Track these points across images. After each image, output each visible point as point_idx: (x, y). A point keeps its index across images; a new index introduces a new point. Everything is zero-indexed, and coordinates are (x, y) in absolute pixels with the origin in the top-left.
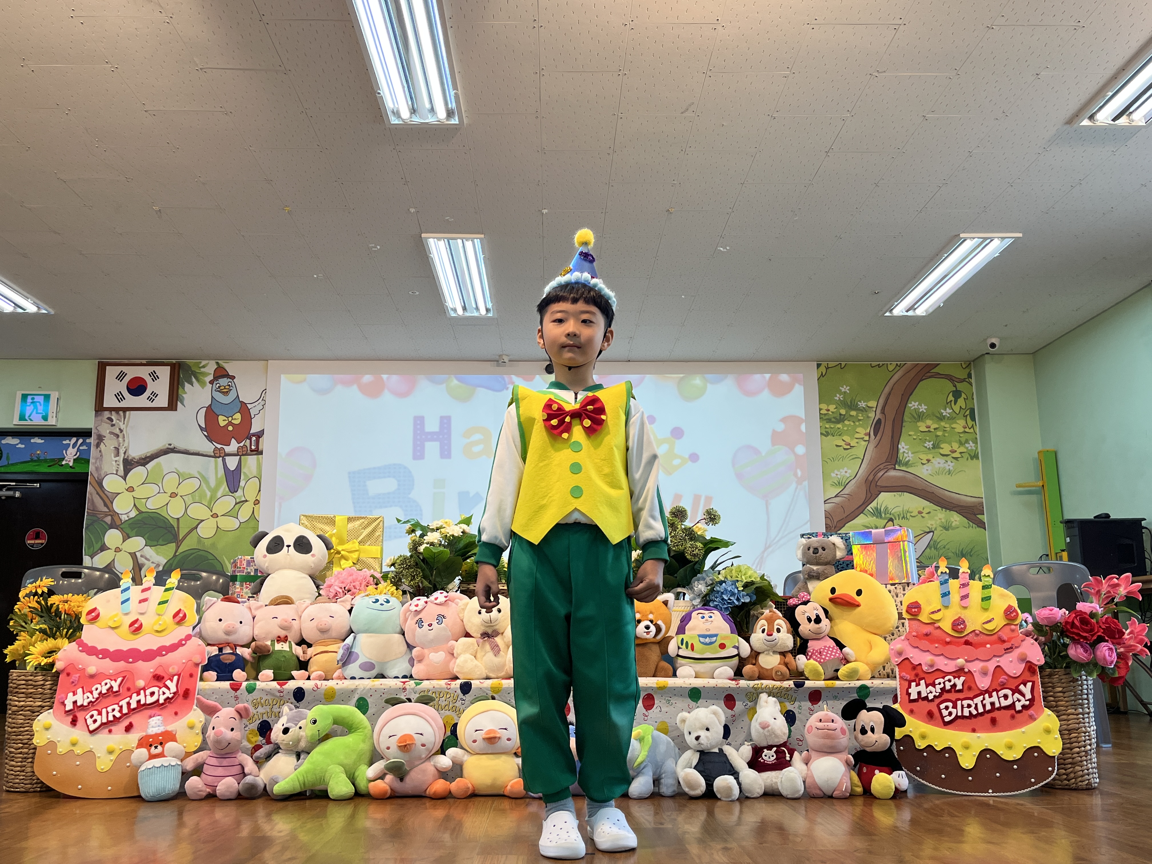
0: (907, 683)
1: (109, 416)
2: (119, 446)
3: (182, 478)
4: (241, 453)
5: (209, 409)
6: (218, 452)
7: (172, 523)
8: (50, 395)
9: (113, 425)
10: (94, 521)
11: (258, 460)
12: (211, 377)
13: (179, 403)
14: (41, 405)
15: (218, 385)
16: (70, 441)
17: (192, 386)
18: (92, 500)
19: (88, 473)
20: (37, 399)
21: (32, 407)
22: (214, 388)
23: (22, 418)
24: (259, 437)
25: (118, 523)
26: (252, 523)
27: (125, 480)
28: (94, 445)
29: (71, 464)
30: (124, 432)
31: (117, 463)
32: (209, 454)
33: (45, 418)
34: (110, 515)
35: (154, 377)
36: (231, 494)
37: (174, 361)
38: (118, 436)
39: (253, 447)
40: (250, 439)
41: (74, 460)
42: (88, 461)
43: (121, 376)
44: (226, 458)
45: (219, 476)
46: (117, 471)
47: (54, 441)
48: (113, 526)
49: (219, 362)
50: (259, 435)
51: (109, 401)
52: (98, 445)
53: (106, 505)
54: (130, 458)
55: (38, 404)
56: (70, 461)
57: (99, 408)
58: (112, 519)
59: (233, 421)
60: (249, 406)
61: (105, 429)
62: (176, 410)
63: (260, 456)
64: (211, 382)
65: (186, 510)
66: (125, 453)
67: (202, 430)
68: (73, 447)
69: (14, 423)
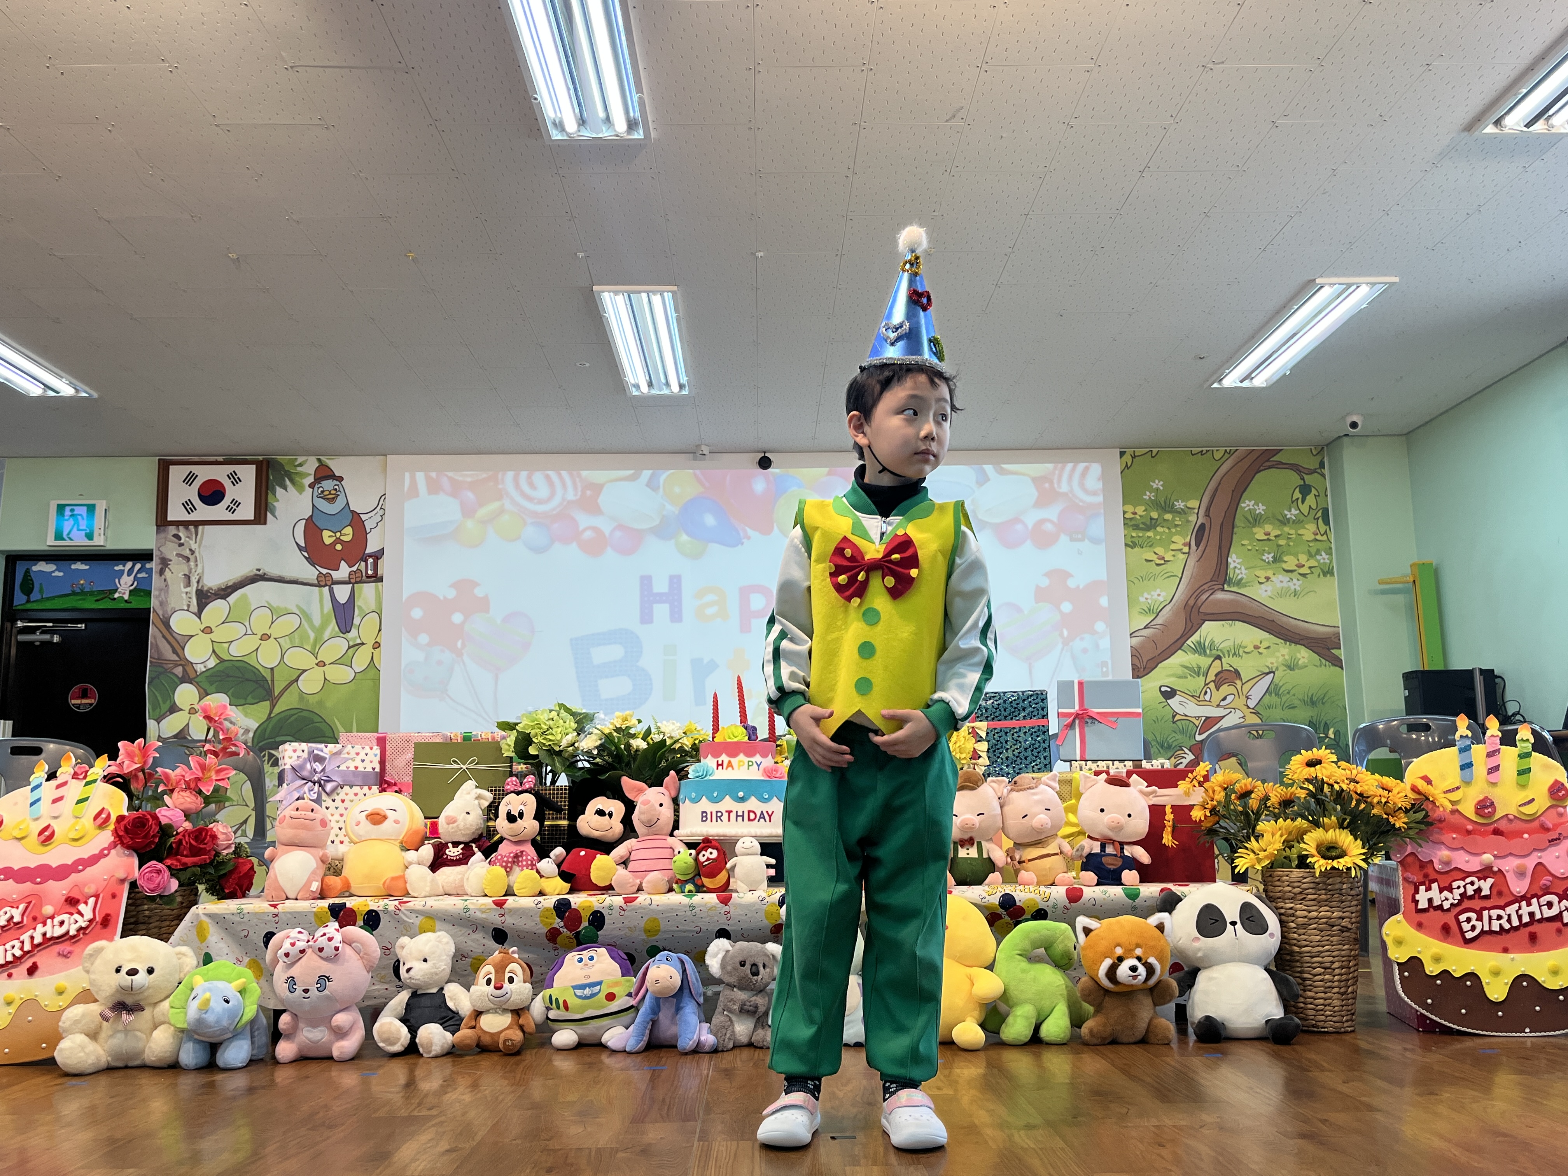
0: (1413, 887)
1: (176, 532)
2: (190, 572)
3: (276, 614)
4: (354, 580)
5: (310, 521)
6: (323, 579)
7: (264, 674)
8: (94, 506)
9: (181, 545)
10: (160, 673)
11: (377, 588)
12: (311, 479)
13: (269, 514)
14: (83, 519)
15: (321, 489)
16: (124, 566)
17: (286, 490)
18: (157, 645)
19: (150, 609)
20: (78, 510)
21: (72, 521)
22: (316, 494)
23: (59, 536)
24: (378, 559)
25: (192, 675)
26: (372, 673)
27: (200, 618)
28: (156, 572)
29: (126, 597)
30: (197, 554)
31: (189, 595)
32: (311, 582)
33: (90, 536)
34: (180, 665)
35: (235, 479)
36: (342, 635)
37: (261, 458)
38: (188, 559)
39: (370, 572)
40: (366, 561)
41: (130, 591)
42: (149, 593)
43: (190, 479)
44: (335, 587)
45: (325, 612)
46: (189, 606)
47: (101, 567)
48: (186, 679)
49: (321, 458)
50: (378, 556)
51: (176, 513)
52: (161, 572)
53: (175, 652)
54: (205, 589)
55: (79, 517)
56: (124, 593)
57: (162, 521)
58: (184, 670)
59: (342, 538)
60: (363, 517)
61: (171, 550)
62: (265, 523)
63: (380, 584)
64: (311, 486)
65: (282, 657)
66: (198, 582)
67: (300, 550)
68: (129, 575)
69: (48, 544)
